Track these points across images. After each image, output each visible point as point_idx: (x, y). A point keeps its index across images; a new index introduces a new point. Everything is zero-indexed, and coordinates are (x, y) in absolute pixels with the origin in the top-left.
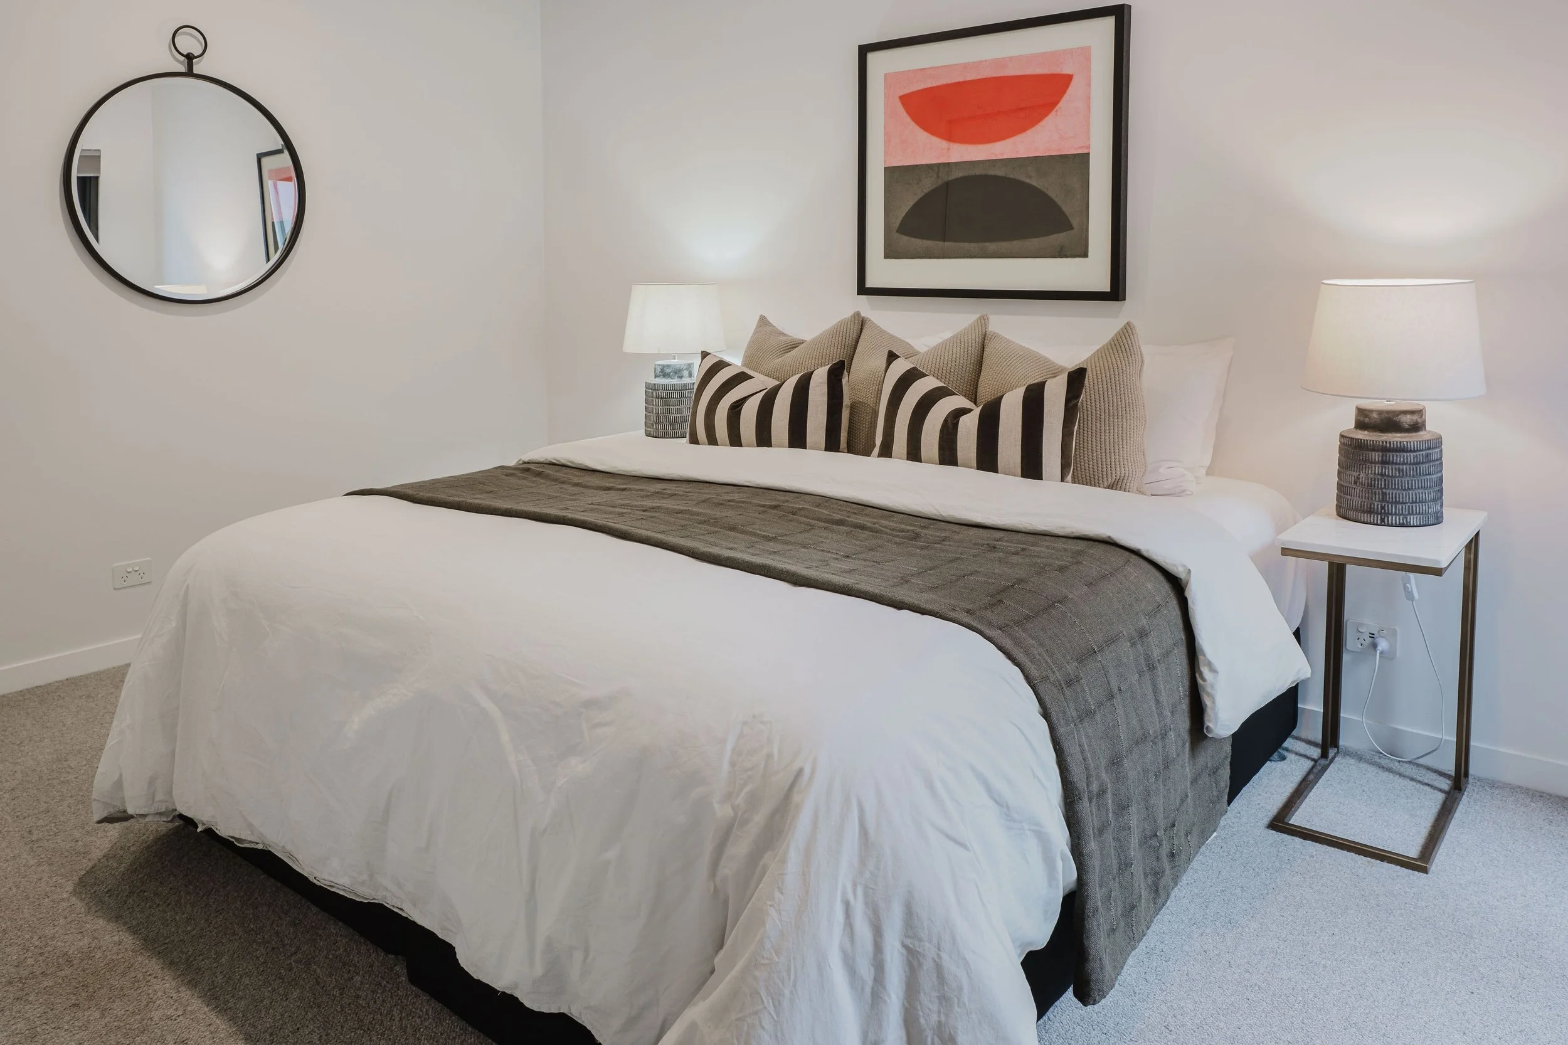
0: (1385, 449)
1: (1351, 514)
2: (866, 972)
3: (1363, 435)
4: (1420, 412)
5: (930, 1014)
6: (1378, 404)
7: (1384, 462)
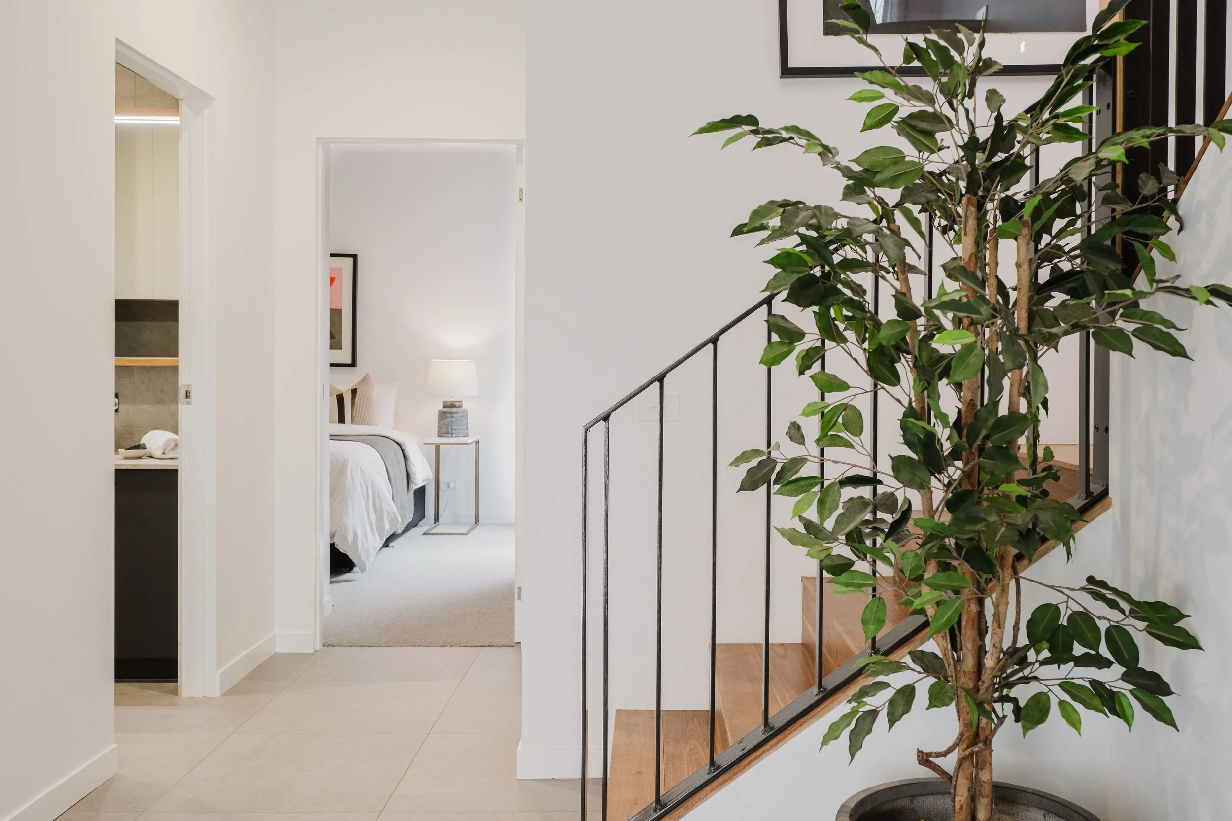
0: (452, 413)
1: (442, 435)
2: (366, 496)
3: (445, 409)
4: (461, 401)
5: (377, 504)
6: (449, 399)
7: (451, 417)
